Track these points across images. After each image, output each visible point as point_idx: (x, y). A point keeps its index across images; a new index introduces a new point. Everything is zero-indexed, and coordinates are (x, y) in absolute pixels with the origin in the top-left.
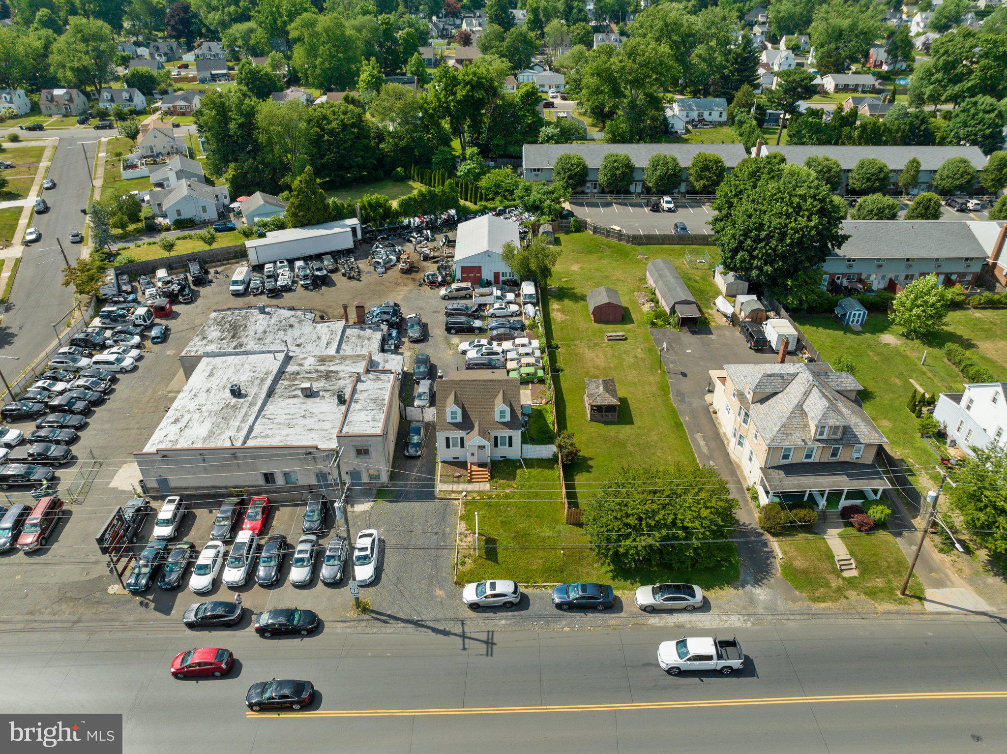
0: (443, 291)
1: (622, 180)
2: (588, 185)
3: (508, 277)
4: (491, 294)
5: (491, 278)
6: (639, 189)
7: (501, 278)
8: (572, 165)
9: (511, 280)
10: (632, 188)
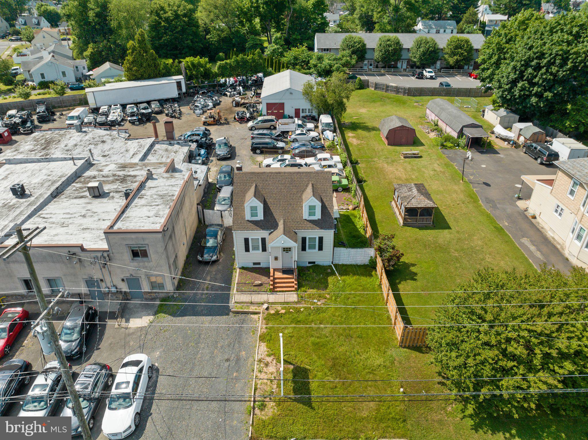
0: (250, 124)
1: (394, 55)
2: (366, 62)
3: (307, 114)
4: (294, 122)
5: (293, 114)
6: (405, 66)
7: (302, 114)
8: (355, 43)
9: (310, 116)
10: (399, 65)
